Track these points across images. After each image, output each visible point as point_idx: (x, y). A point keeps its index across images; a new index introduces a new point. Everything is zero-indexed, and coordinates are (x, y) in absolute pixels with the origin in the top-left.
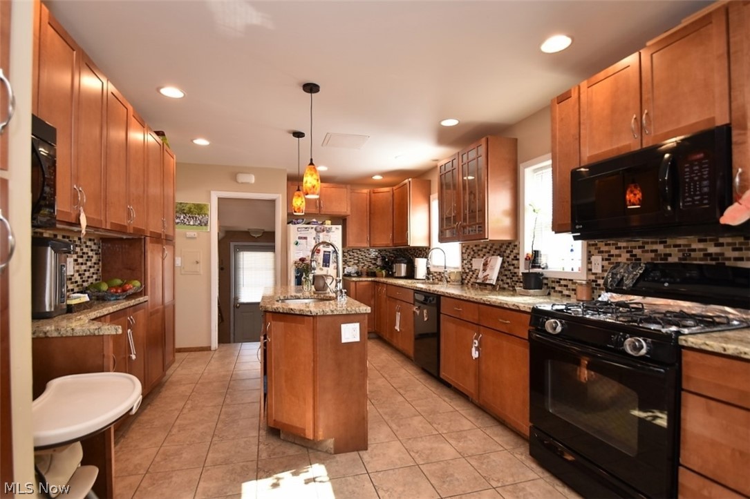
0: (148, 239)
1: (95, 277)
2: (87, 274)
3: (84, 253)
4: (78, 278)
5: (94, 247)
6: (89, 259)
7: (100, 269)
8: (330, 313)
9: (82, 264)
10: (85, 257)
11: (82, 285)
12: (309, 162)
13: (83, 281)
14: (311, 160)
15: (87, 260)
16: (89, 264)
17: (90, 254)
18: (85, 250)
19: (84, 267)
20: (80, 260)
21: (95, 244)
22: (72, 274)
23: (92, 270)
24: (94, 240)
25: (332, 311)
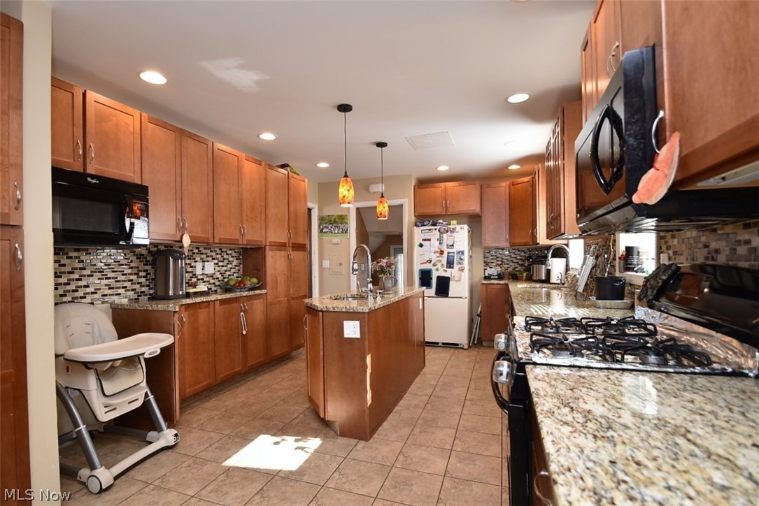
0: (267, 248)
1: (236, 275)
2: (228, 273)
3: (224, 259)
4: (219, 276)
5: (234, 254)
6: (230, 262)
7: (241, 270)
8: (332, 310)
9: (223, 266)
10: (226, 262)
11: (223, 281)
12: (344, 175)
13: (224, 278)
14: (346, 172)
15: (228, 264)
16: (229, 266)
17: (231, 259)
18: (226, 257)
19: (224, 268)
20: (221, 264)
21: (235, 252)
22: (213, 272)
23: (233, 270)
24: (234, 250)
25: (334, 308)
